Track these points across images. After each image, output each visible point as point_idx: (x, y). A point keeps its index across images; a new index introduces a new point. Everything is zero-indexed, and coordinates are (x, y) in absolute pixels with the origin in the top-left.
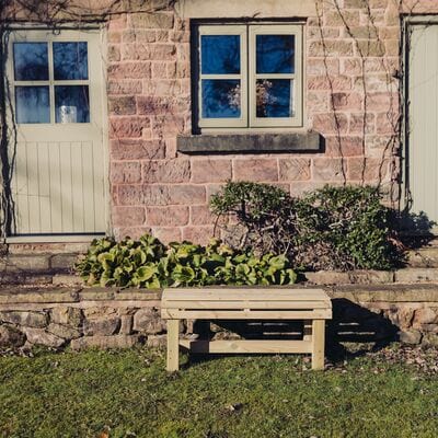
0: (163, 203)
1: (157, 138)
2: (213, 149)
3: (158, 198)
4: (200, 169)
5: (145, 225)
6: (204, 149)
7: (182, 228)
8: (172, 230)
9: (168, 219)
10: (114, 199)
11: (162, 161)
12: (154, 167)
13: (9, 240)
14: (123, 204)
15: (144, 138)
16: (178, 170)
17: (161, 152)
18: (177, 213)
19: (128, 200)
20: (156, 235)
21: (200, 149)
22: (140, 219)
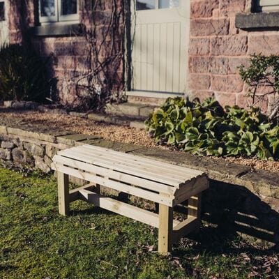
0: (224, 72)
1: (223, 17)
2: (265, 25)
3: (221, 68)
4: (255, 44)
5: (210, 90)
6: (257, 25)
7: (237, 95)
8: (229, 96)
9: (227, 86)
10: (190, 67)
11: (225, 37)
12: (219, 42)
13: (128, 93)
14: (196, 72)
15: (213, 18)
16: (237, 45)
17: (225, 29)
18: (234, 82)
19: (200, 69)
20: (217, 98)
21: (254, 26)
22: (206, 85)
